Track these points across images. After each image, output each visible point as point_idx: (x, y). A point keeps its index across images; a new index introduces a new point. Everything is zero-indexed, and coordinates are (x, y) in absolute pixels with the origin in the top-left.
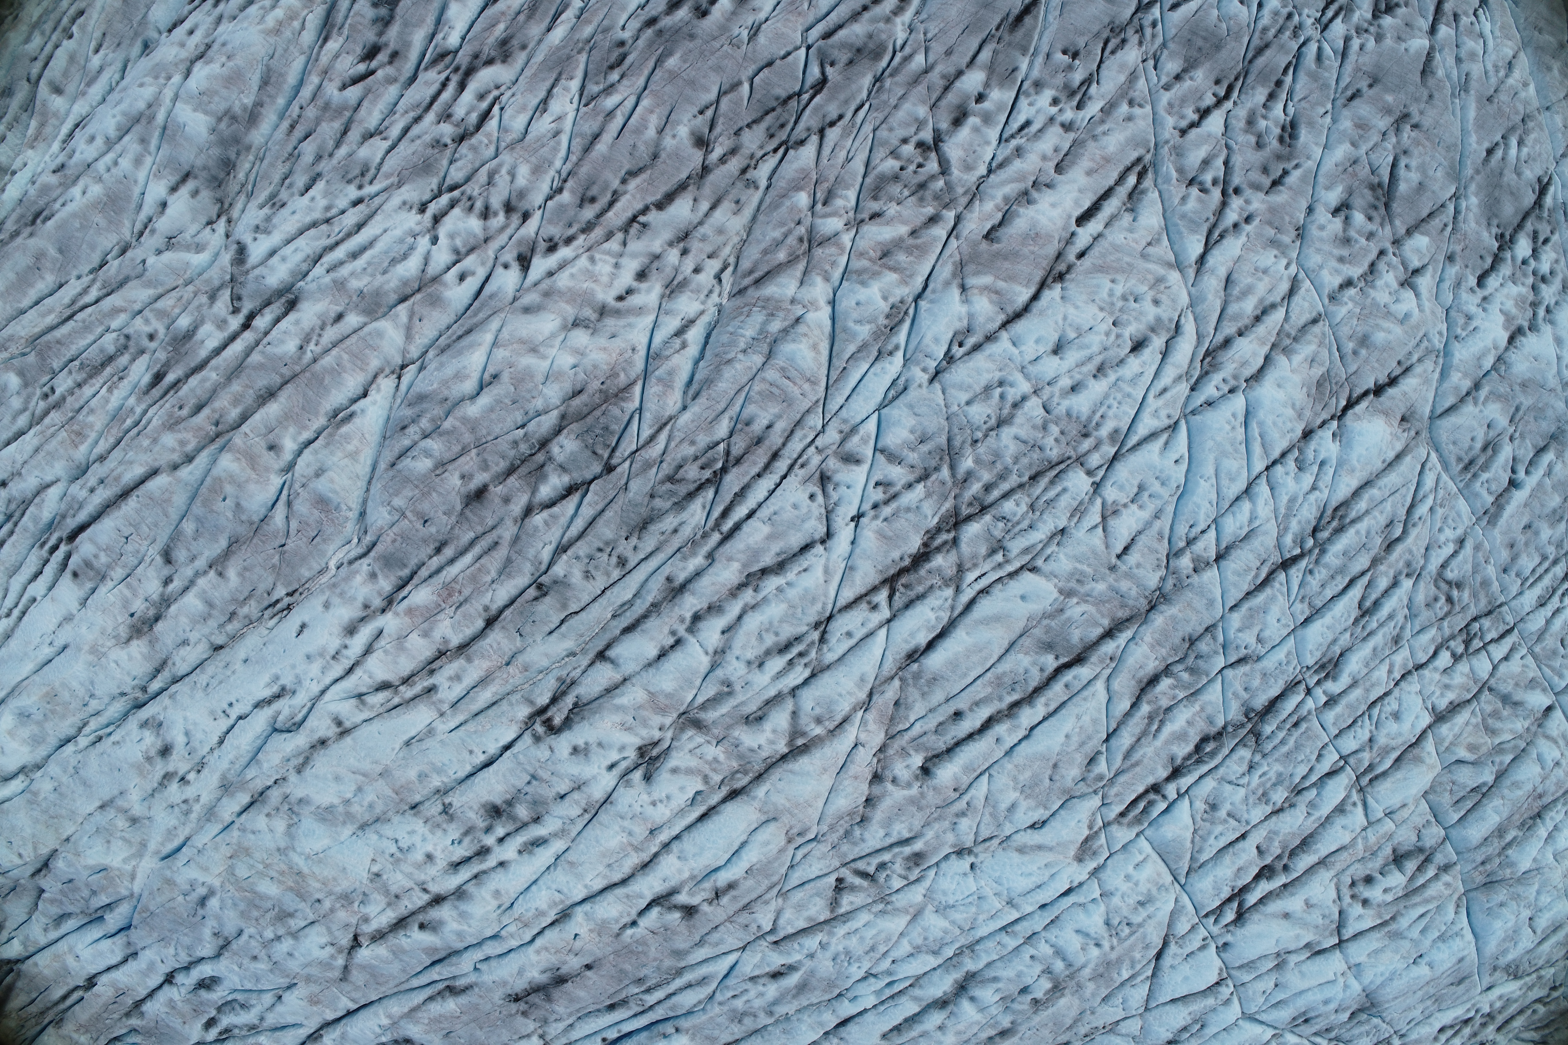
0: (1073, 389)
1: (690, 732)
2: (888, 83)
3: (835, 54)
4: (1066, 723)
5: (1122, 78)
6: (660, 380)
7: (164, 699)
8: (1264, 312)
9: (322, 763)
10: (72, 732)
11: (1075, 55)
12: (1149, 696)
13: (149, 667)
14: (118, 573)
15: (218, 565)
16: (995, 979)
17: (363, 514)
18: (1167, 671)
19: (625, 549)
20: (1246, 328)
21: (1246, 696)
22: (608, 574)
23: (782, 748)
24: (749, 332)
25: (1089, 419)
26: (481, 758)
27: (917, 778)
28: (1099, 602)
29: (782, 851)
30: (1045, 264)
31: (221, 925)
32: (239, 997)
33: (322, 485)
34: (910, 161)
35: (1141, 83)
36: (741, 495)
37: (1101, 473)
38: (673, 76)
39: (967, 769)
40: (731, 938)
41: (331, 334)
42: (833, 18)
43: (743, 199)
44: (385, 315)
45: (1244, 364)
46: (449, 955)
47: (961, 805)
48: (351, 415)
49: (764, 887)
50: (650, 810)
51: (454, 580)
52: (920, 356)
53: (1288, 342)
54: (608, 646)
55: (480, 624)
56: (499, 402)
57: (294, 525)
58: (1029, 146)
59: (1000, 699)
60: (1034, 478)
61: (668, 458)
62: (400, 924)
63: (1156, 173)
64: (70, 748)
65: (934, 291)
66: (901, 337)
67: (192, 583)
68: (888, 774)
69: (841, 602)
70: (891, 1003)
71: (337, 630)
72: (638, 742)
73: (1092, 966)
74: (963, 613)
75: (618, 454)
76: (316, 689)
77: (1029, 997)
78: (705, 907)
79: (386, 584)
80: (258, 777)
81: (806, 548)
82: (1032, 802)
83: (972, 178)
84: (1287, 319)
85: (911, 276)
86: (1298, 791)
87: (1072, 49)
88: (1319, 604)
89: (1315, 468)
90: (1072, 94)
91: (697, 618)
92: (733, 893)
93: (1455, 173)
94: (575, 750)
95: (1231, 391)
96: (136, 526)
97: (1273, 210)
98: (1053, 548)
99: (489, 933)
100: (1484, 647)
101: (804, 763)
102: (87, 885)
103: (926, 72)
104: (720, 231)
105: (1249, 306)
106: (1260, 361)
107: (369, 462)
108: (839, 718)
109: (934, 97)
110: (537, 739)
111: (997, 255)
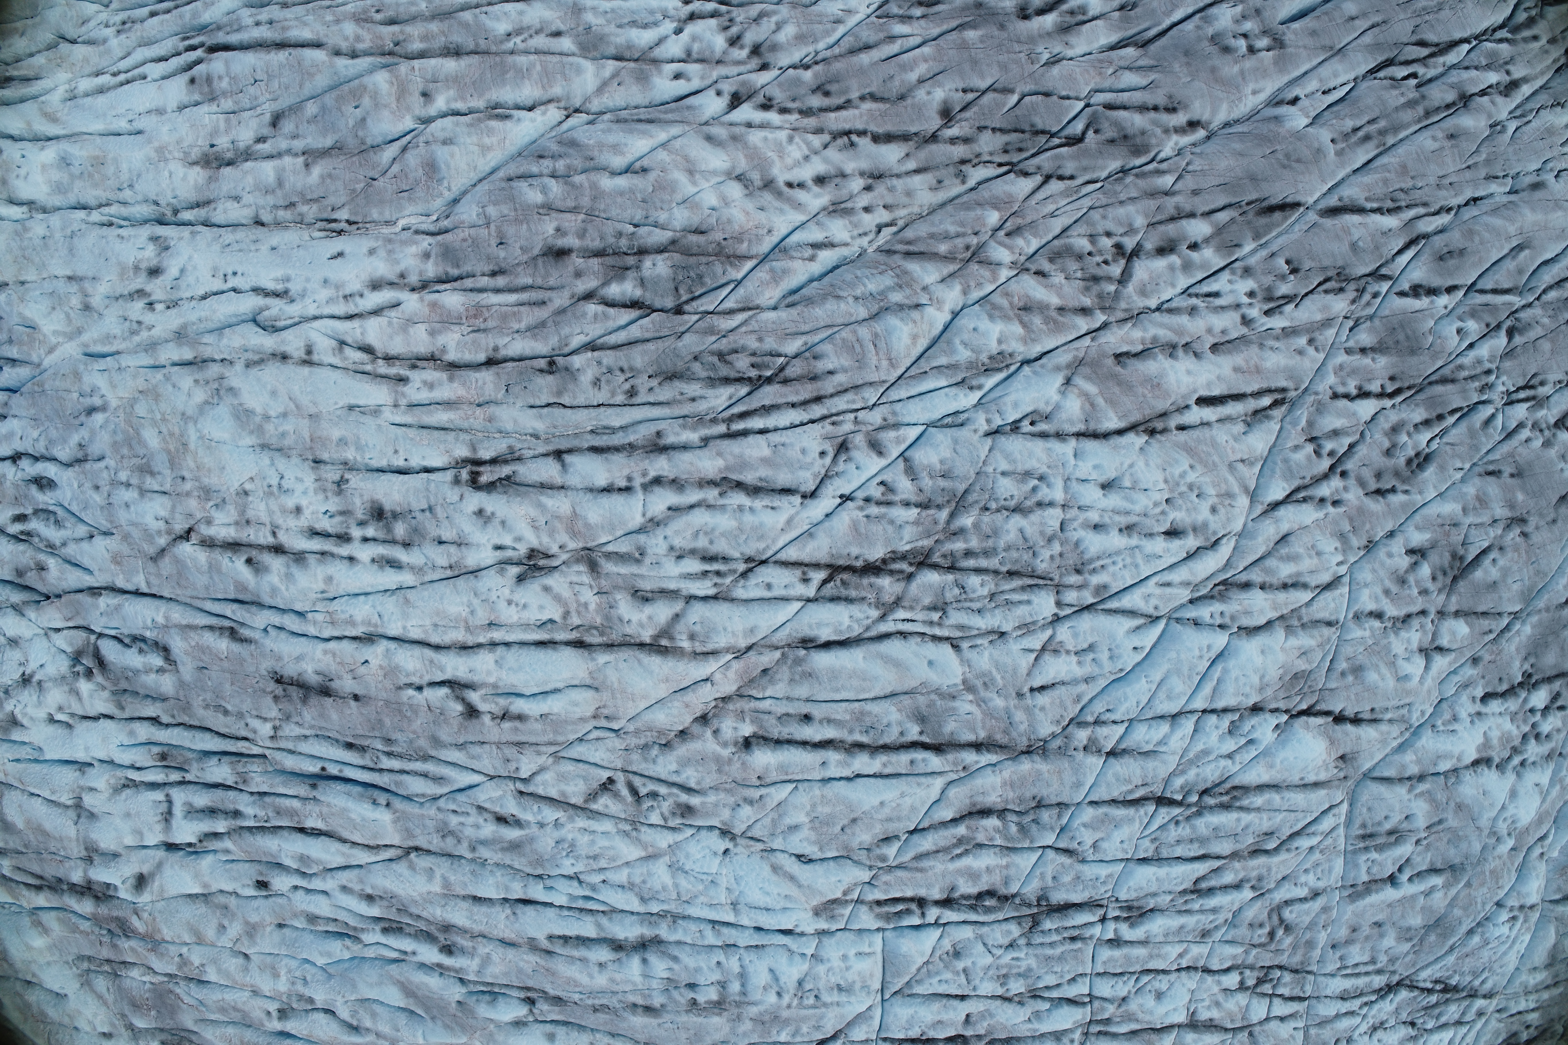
0: (1096, 527)
1: (582, 568)
2: (1129, 179)
3: (1105, 126)
4: (889, 792)
5: (1318, 317)
6: (772, 270)
7: (186, 231)
8: (1294, 585)
9: (271, 373)
10: (93, 202)
11: (1294, 271)
12: (973, 822)
13: (193, 197)
14: (227, 104)
15: (311, 156)
16: (675, 959)
17: (456, 201)
18: (1002, 813)
19: (642, 383)
21: (1050, 883)
22: (613, 394)
23: (646, 636)
24: (872, 286)
25: (1091, 561)
26: (400, 463)
27: (736, 744)
28: (989, 714)
29: (582, 720)
30: (1148, 413)
31: (91, 440)
32: (60, 512)
33: (442, 153)
35: (1331, 333)
36: (767, 410)
37: (1068, 611)
38: (964, 46)
39: (781, 768)
40: (488, 762)
41: (540, 41)
42: (1125, 97)
43: (946, 182)
44: (594, 59)
45: (1247, 613)
46: (253, 603)
47: (755, 794)
48: (507, 117)
49: (546, 739)
50: (502, 605)
51: (489, 307)
53: (1296, 623)
54: (570, 451)
55: (482, 357)
56: (632, 191)
57: (395, 169)
58: (1204, 312)
59: (851, 731)
60: (1011, 574)
61: (731, 337)
62: (234, 546)
63: (1290, 411)
64: (81, 214)
65: (1042, 366)
66: (990, 382)
67: (279, 155)
68: (715, 723)
69: (783, 556)
70: (577, 914)
71: (365, 276)
72: (534, 543)
73: (761, 1008)
74: (872, 639)
75: (694, 304)
76: (312, 311)
77: (691, 995)
78: (487, 719)
79: (431, 270)
80: (212, 347)
81: (787, 491)
82: (813, 836)
83: (1140, 303)
84: (1309, 604)
85: (1033, 340)
86: (1035, 995)
88: (1165, 854)
89: (1243, 741)
90: (1270, 299)
91: (657, 481)
92: (517, 724)
93: (1529, 596)
94: (480, 513)
95: (1221, 626)
96: (270, 77)
98: (984, 641)
99: (298, 607)
100: (1272, 996)
101: (654, 661)
102: (10, 331)
103: (1166, 194)
104: (909, 194)
105: (1285, 571)
106: (1262, 621)
107: (493, 164)
108: (710, 647)
110: (457, 481)
111: (1114, 376)
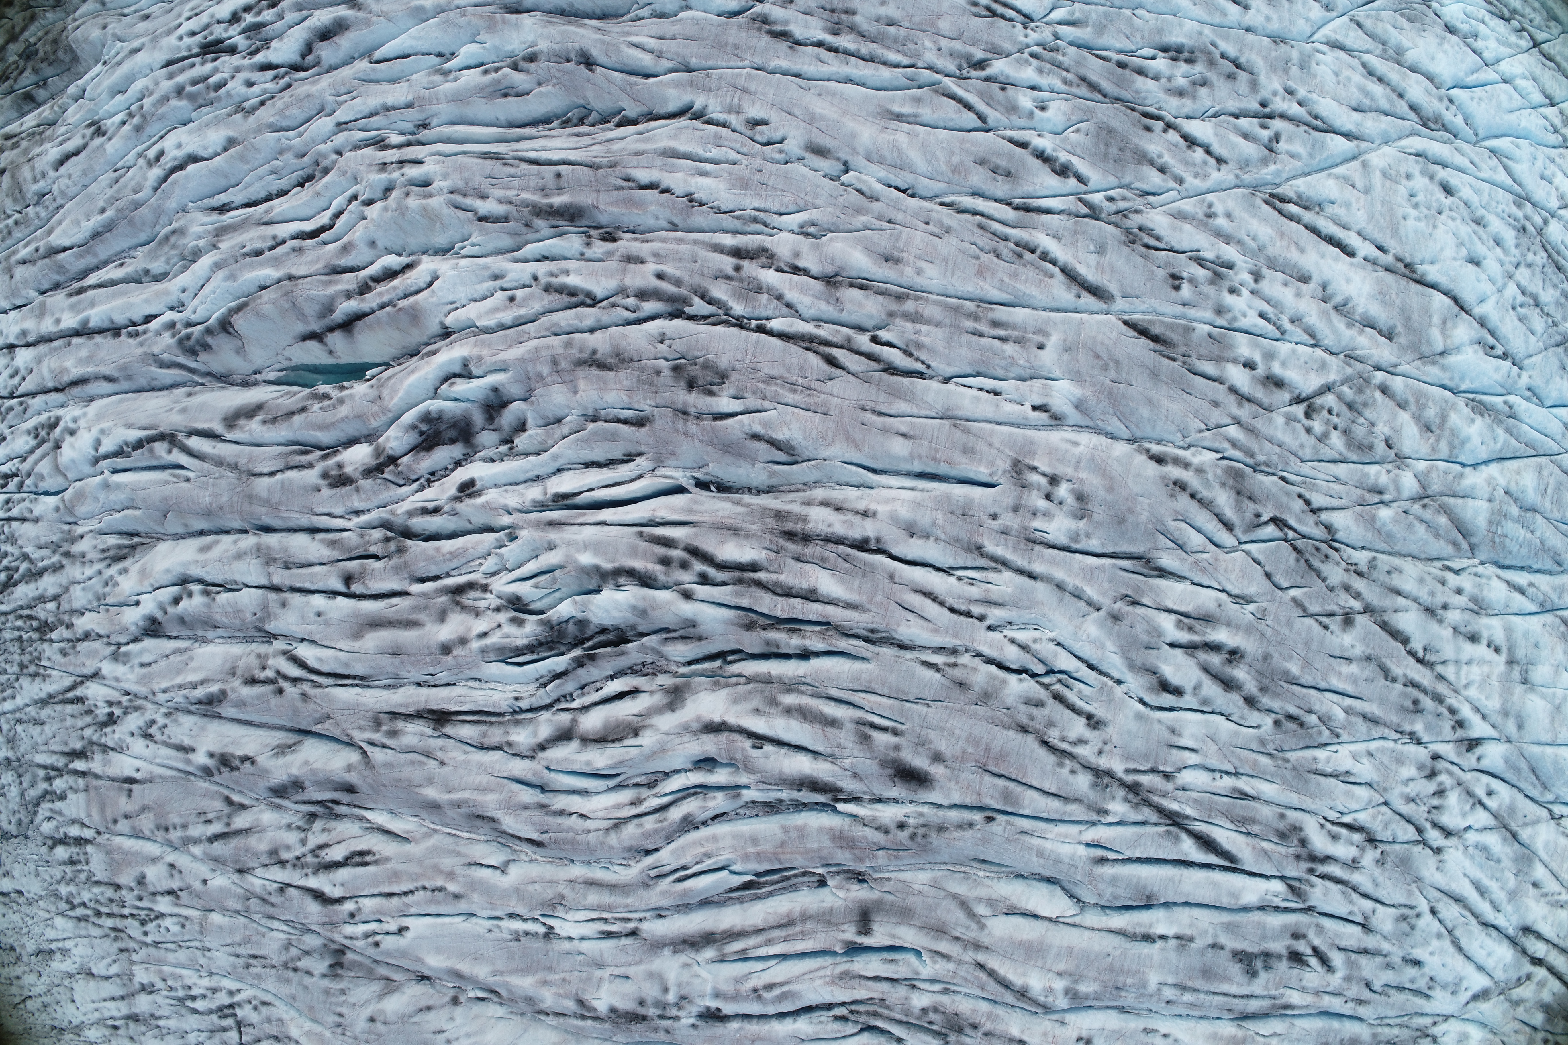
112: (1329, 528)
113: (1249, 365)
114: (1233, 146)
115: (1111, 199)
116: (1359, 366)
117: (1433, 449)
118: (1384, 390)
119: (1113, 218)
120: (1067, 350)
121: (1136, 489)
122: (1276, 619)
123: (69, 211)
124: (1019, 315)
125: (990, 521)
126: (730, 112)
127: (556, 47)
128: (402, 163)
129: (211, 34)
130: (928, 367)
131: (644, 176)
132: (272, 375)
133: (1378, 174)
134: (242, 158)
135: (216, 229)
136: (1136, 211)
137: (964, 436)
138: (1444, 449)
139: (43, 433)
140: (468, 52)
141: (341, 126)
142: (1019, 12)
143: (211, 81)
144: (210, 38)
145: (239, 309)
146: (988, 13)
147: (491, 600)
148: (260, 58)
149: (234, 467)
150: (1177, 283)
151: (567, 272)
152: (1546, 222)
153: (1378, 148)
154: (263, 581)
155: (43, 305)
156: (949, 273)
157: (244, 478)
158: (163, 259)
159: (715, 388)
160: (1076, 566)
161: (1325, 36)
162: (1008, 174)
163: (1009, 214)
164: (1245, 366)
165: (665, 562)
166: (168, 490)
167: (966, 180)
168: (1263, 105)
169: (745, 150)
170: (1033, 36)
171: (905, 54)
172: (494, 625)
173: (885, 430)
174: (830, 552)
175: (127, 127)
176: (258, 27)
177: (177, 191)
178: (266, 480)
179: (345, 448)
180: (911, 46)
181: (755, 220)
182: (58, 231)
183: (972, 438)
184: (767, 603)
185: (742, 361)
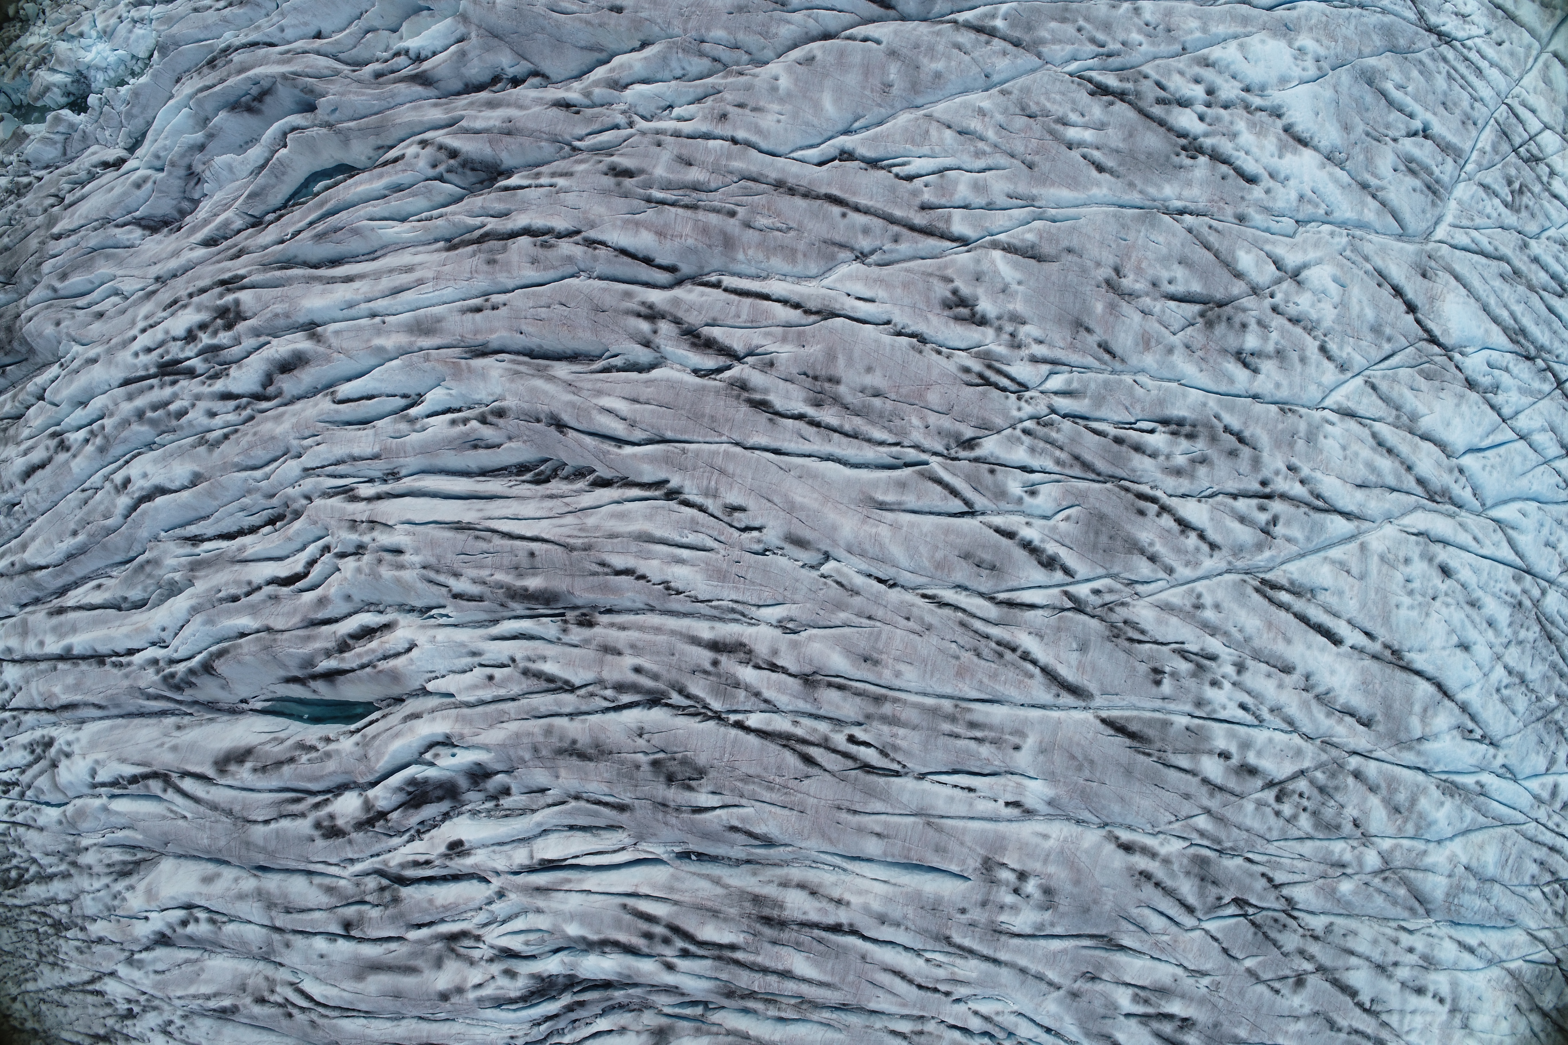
20: (1402, 463)
34: (1297, 805)
52: (1485, 763)
87: (1152, 676)
97: (1277, 444)
109: (1233, 798)
112: (1289, 900)
113: (1225, 755)
114: (1229, 531)
115: (1097, 592)
116: (1334, 752)
117: (1400, 829)
118: (1357, 775)
119: (1098, 611)
120: (1043, 751)
121: (1102, 881)
122: (1230, 991)
123: (39, 530)
124: (997, 713)
125: (959, 916)
126: (706, 495)
127: (526, 406)
128: (373, 523)
129: (167, 352)
130: (904, 766)
131: (619, 562)
132: (259, 705)
133: (1376, 558)
134: (210, 494)
135: (191, 563)
136: (1123, 604)
137: (937, 835)
138: (1410, 829)
139: (39, 750)
140: (435, 398)
141: (307, 471)
142: (1013, 379)
143: (172, 407)
144: (166, 358)
145: (221, 654)
146: (980, 381)
147: (482, 951)
148: (219, 386)
149: (229, 813)
150: (1159, 677)
151: (544, 659)
152: (1544, 592)
153: (1380, 527)
154: (267, 922)
155: (24, 623)
156: (928, 676)
157: (240, 823)
158: (140, 587)
159: (693, 783)
160: (1040, 952)
161: (1337, 403)
162: (993, 568)
163: (992, 611)
164: (1220, 755)
165: (648, 936)
166: (167, 825)
167: (949, 575)
168: (1264, 483)
169: (722, 538)
170: (1028, 410)
171: (890, 431)
172: (488, 977)
173: (860, 830)
174: (805, 937)
175: (89, 448)
176: (215, 349)
177: (148, 522)
178: (261, 829)
179: (337, 796)
180: (898, 422)
181: (733, 610)
182: (32, 548)
183: (944, 837)
184: (745, 980)
185: (721, 759)
